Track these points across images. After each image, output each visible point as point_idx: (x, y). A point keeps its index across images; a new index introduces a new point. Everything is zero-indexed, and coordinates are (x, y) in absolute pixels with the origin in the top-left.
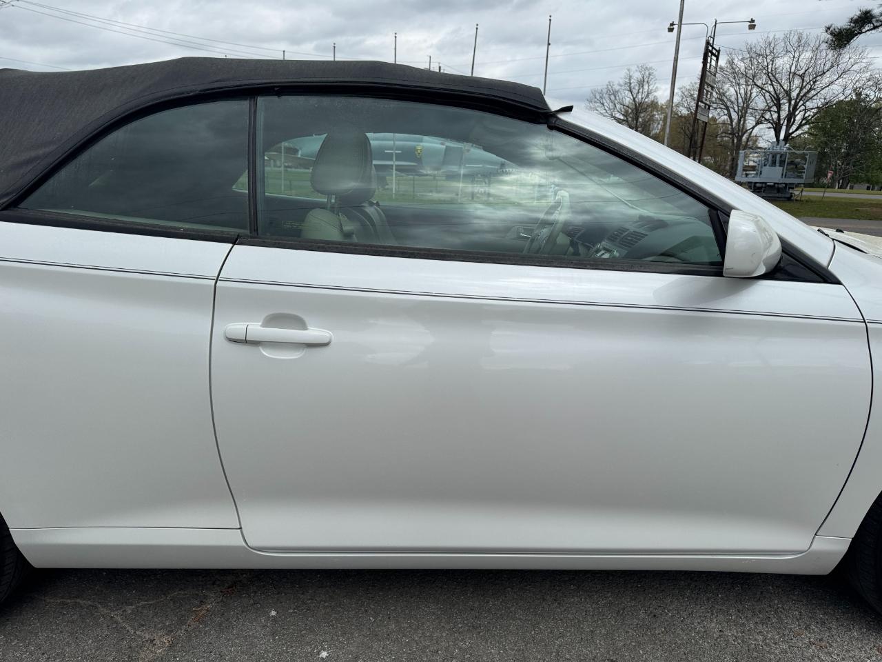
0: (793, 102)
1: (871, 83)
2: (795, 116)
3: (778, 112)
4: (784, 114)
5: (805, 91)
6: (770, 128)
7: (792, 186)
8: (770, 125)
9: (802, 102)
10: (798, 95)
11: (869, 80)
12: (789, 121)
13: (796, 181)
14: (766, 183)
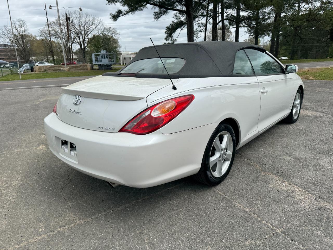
0: (83, 36)
1: (105, 30)
2: (85, 41)
3: (79, 39)
4: (81, 40)
5: (86, 31)
6: (78, 45)
7: (111, 65)
8: (78, 44)
9: (86, 36)
10: (84, 33)
11: (105, 29)
12: (84, 42)
13: (112, 63)
14: (104, 64)
